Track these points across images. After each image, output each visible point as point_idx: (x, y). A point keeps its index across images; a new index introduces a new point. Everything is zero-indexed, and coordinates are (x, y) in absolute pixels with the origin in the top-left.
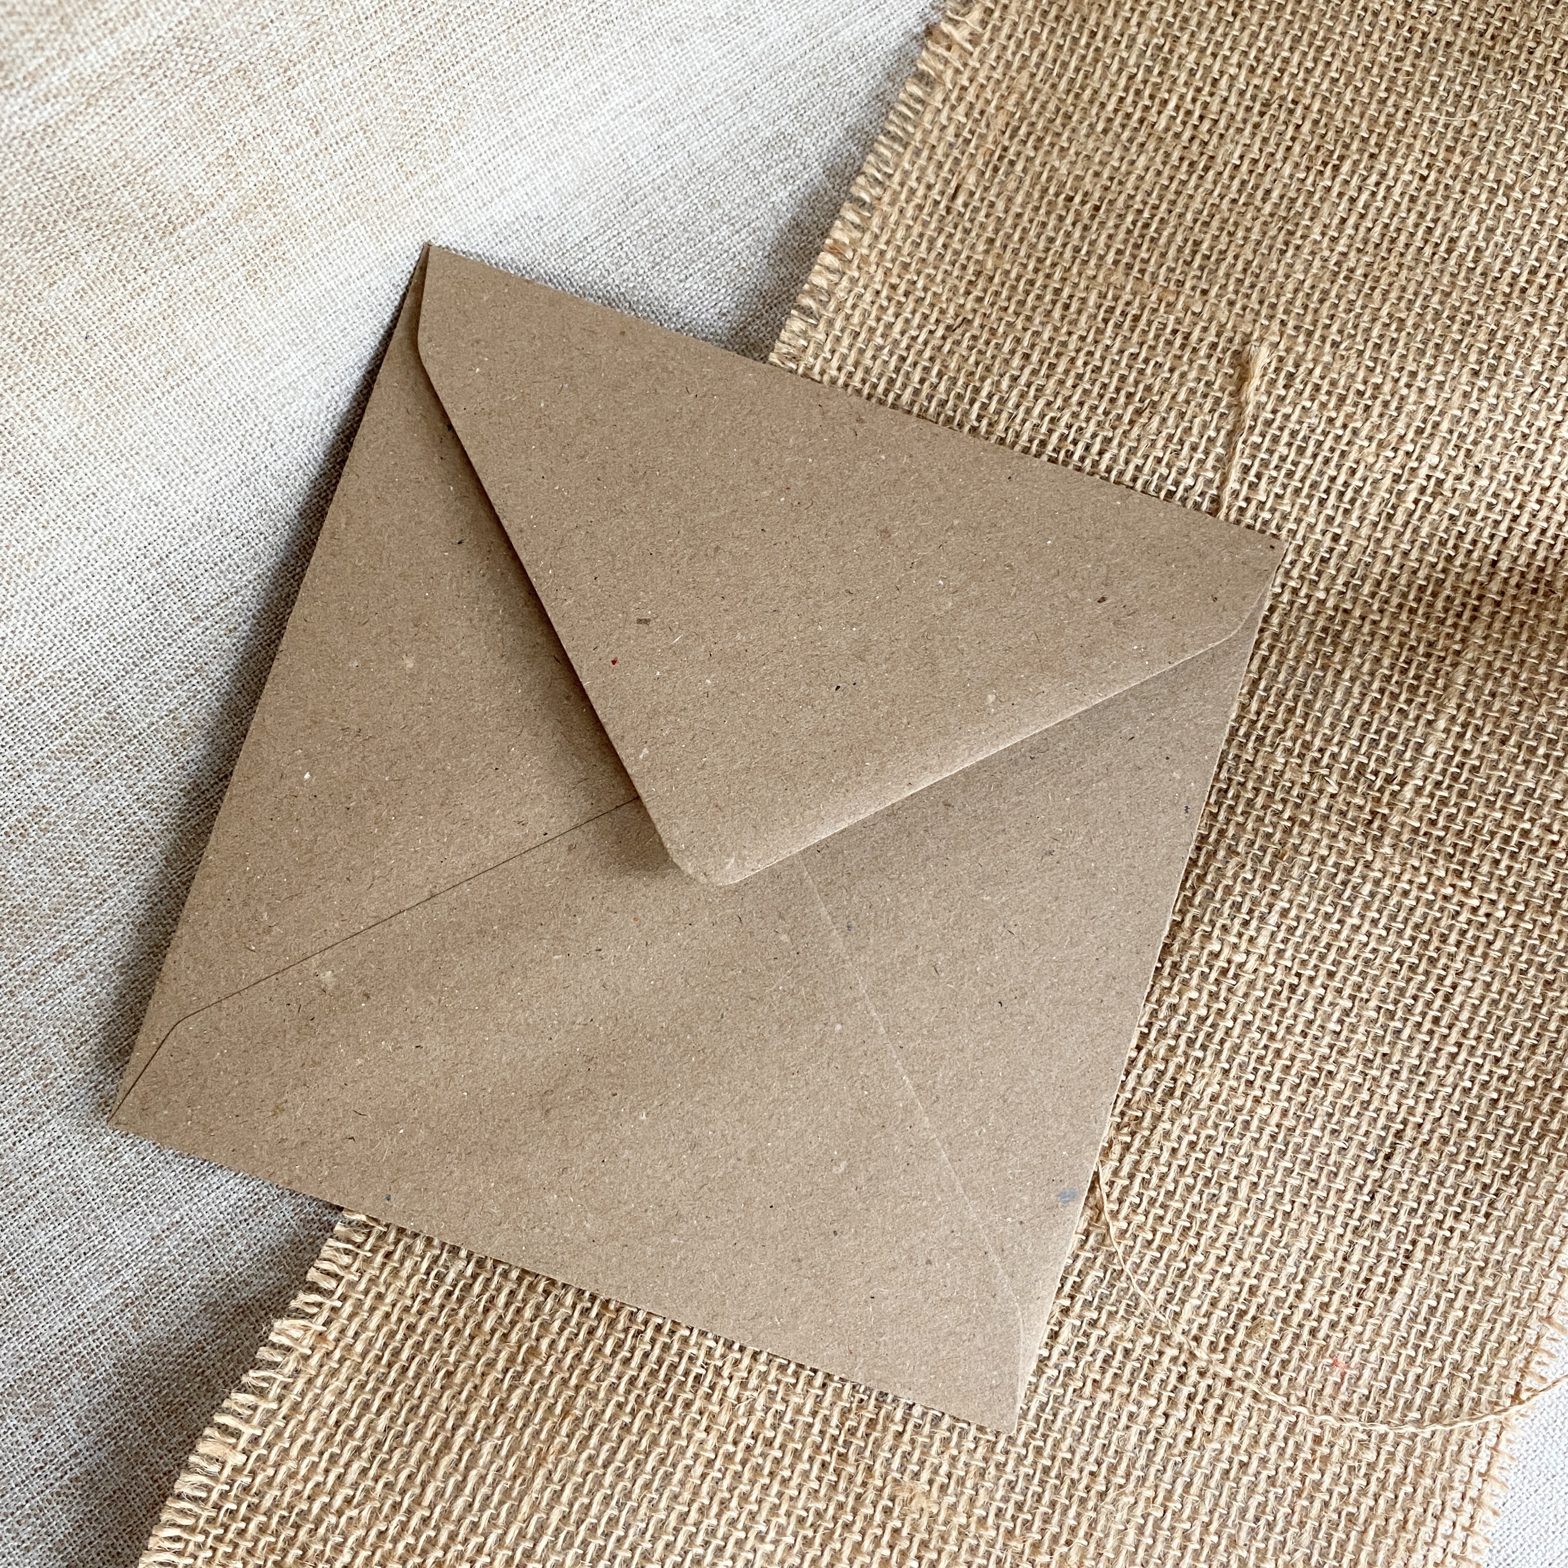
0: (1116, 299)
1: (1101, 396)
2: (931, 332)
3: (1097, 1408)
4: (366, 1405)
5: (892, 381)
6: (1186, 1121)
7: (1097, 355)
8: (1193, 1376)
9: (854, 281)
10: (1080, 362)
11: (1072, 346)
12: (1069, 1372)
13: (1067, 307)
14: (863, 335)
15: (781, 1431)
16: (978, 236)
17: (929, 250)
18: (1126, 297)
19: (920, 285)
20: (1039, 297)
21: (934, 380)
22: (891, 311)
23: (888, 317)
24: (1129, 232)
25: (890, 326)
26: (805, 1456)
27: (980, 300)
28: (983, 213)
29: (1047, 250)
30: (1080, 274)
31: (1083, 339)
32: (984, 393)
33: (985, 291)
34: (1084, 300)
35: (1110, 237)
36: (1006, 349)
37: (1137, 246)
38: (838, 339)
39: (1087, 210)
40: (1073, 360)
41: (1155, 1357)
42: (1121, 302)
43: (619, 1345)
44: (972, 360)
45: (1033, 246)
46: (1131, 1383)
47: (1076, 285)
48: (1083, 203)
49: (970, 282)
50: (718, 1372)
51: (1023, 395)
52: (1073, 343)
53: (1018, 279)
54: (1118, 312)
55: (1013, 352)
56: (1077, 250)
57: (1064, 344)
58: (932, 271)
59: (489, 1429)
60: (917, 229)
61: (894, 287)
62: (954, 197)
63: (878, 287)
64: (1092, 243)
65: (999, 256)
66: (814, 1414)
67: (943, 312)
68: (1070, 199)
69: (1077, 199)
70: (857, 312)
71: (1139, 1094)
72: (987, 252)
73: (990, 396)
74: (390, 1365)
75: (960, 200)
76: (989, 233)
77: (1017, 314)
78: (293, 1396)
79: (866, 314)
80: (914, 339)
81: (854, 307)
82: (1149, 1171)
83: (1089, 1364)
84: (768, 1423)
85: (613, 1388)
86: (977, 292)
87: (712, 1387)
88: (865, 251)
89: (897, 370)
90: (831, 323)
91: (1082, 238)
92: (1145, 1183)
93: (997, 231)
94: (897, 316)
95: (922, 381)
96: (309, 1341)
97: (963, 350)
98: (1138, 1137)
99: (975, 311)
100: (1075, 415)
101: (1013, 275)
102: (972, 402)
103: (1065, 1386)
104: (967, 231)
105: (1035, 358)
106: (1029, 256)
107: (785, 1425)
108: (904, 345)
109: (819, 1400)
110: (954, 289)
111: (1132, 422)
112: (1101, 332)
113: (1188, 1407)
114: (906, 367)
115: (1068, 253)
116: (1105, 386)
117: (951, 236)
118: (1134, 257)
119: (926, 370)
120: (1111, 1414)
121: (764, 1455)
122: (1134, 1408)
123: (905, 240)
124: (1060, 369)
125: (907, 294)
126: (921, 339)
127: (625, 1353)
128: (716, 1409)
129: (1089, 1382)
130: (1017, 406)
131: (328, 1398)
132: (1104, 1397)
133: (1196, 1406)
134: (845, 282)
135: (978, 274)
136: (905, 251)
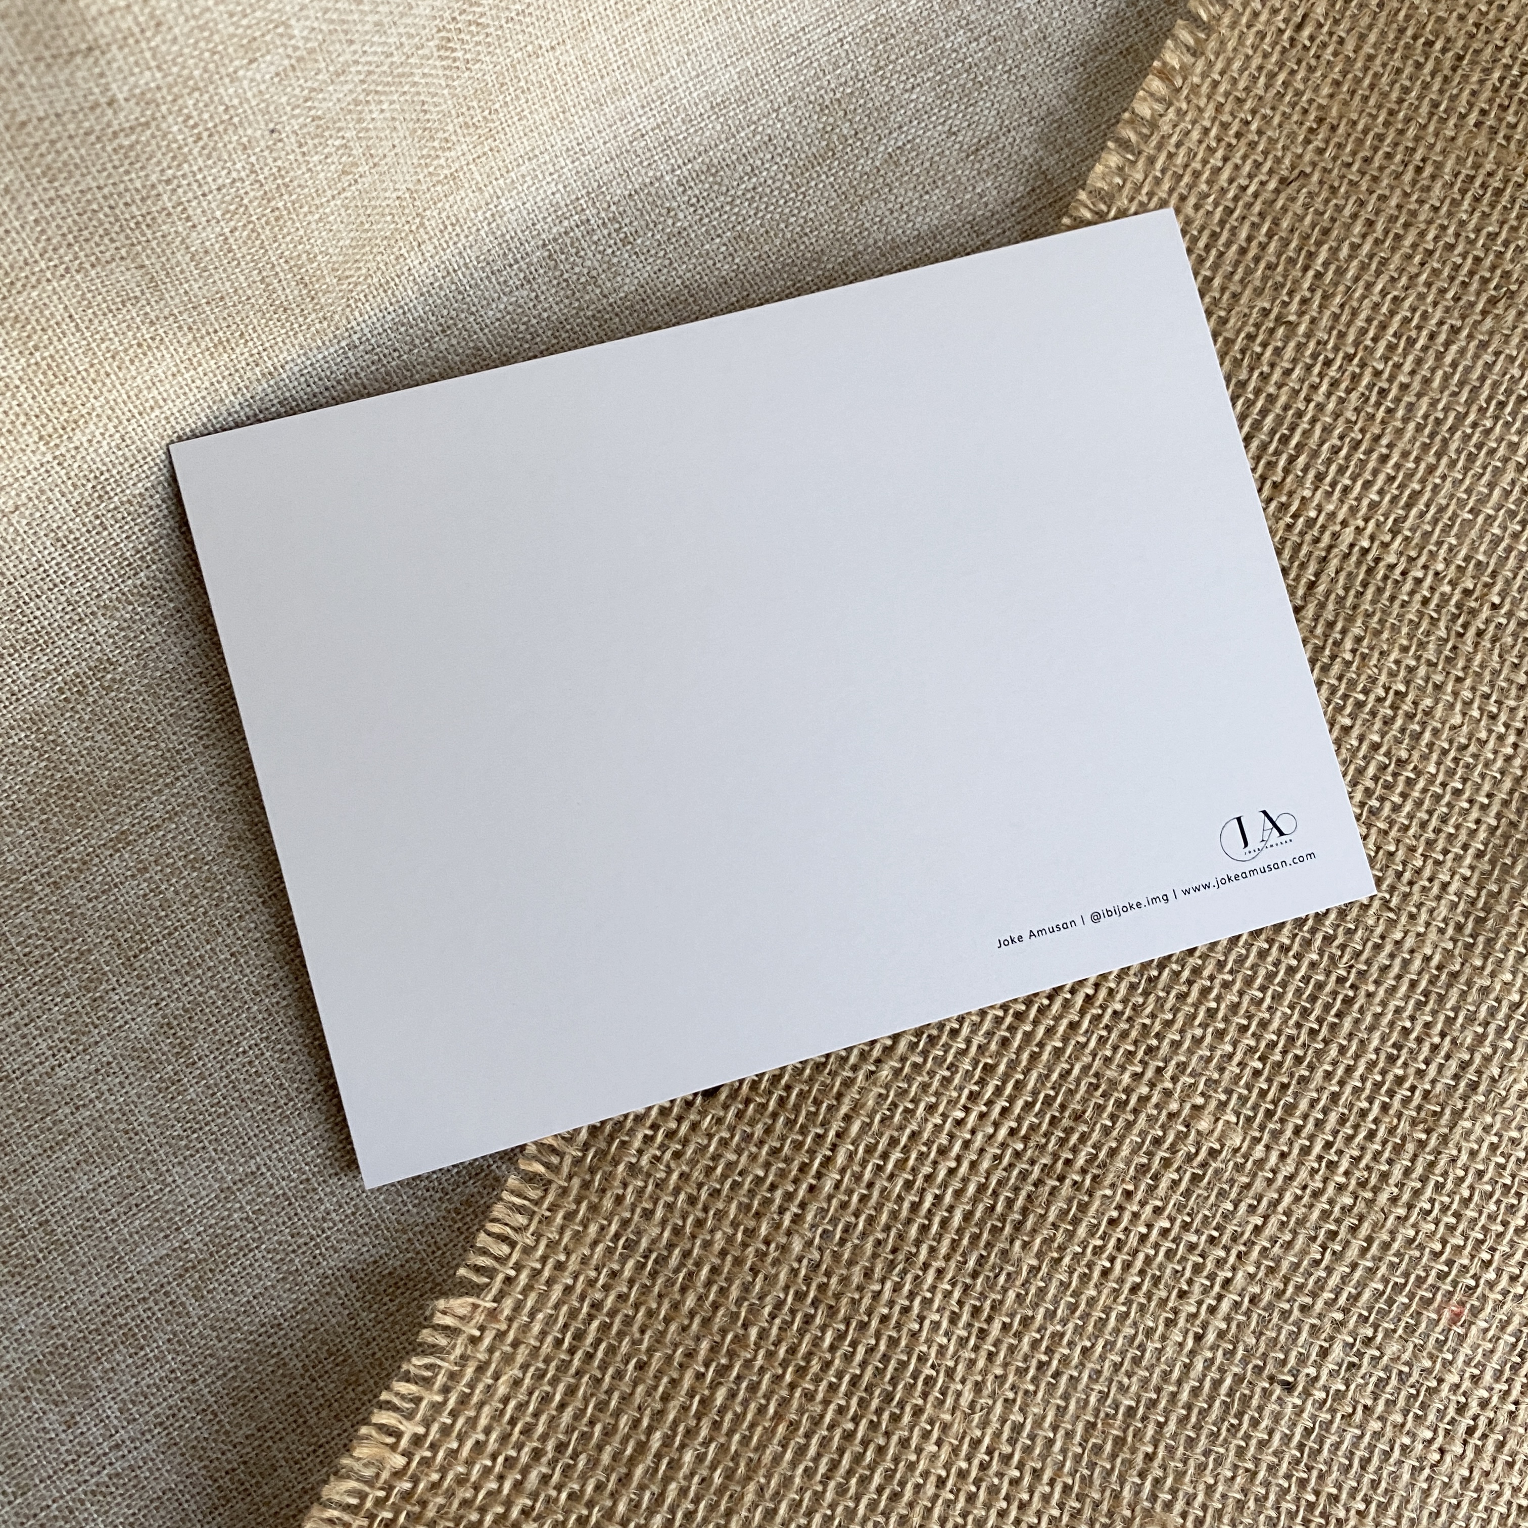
0: (1477, 166)
1: (1452, 279)
2: (1263, 184)
3: (1367, 1439)
4: (546, 1399)
5: (1214, 236)
6: (1488, 1119)
7: (1451, 231)
8: (1474, 1408)
9: (1181, 114)
10: (1430, 236)
11: (1422, 217)
12: (1339, 1396)
13: (1419, 170)
14: (1186, 179)
15: (1019, 1446)
16: (1324, 76)
17: (1267, 87)
18: (1489, 167)
19: (1254, 127)
20: (1389, 156)
21: (1263, 239)
22: (1220, 154)
23: (1216, 160)
24: (1496, 90)
25: (1217, 171)
26: (1046, 1478)
27: (1320, 151)
28: (1330, 50)
29: (1400, 101)
30: (1437, 134)
31: (1436, 209)
32: (1320, 260)
33: (1327, 142)
34: (1439, 166)
35: (1474, 93)
36: (1347, 212)
37: (1504, 108)
38: (1158, 181)
39: (1449, 59)
40: (1422, 234)
41: (1434, 1384)
42: (1483, 172)
43: (841, 1336)
44: (1308, 220)
45: (1385, 95)
46: (1405, 1413)
47: (1431, 147)
48: (1444, 50)
49: (1311, 130)
50: (950, 1373)
51: (1364, 267)
52: (1425, 213)
53: (1365, 132)
54: (1478, 183)
55: (1355, 216)
56: (1435, 105)
57: (1414, 214)
58: (1269, 112)
59: (690, 1433)
60: (1256, 61)
61: (1225, 126)
62: (1299, 27)
63: (1207, 124)
64: (1453, 98)
65: (1346, 103)
66: (1055, 1428)
67: (1278, 161)
68: (1429, 44)
69: (1438, 45)
70: (1182, 151)
71: (1439, 1087)
72: (1331, 96)
73: (1326, 264)
74: (572, 1351)
75: (1306, 32)
76: (1336, 74)
77: (1362, 173)
78: (462, 1387)
79: (1191, 155)
80: (1244, 189)
81: (1178, 145)
82: (1445, 1174)
83: (1361, 1388)
84: (1005, 1436)
85: (833, 1388)
86: (1318, 143)
87: (944, 1393)
88: (1196, 80)
89: (1222, 223)
90: (1151, 161)
91: (1441, 91)
92: (1439, 1187)
93: (1344, 73)
94: (1225, 159)
95: (1249, 239)
96: (480, 1318)
97: (1297, 207)
98: (1434, 1136)
99: (1314, 164)
100: (1421, 297)
101: (1360, 127)
102: (1306, 269)
103: (1332, 1411)
104: (1311, 69)
105: (1380, 227)
106: (1379, 107)
107: (1024, 1440)
108: (1231, 194)
109: (1061, 1411)
110: (1292, 136)
111: (1484, 313)
112: (1455, 203)
113: (1465, 1443)
114: (1233, 221)
115: (1425, 109)
116: (1457, 268)
117: (1293, 72)
118: (1500, 120)
119: (1255, 226)
120: (1383, 1446)
121: (1000, 1475)
122: (1407, 1440)
123: (1242, 71)
124: (1408, 242)
125: (1238, 135)
126: (1251, 190)
127: (846, 1347)
128: (947, 1417)
129: (1360, 1409)
130: (1356, 279)
131: (502, 1389)
132: (1375, 1425)
133: (1475, 1440)
134: (1171, 114)
135: (1320, 121)
136: (1242, 85)
